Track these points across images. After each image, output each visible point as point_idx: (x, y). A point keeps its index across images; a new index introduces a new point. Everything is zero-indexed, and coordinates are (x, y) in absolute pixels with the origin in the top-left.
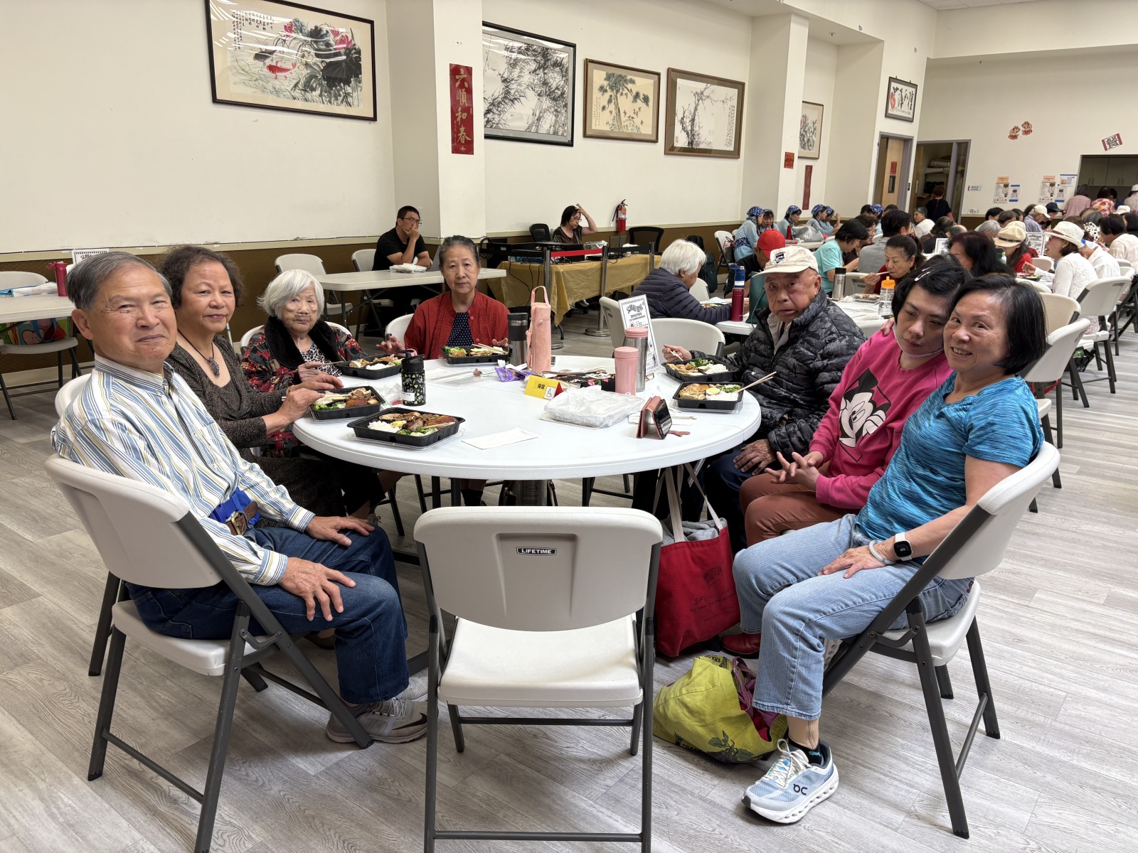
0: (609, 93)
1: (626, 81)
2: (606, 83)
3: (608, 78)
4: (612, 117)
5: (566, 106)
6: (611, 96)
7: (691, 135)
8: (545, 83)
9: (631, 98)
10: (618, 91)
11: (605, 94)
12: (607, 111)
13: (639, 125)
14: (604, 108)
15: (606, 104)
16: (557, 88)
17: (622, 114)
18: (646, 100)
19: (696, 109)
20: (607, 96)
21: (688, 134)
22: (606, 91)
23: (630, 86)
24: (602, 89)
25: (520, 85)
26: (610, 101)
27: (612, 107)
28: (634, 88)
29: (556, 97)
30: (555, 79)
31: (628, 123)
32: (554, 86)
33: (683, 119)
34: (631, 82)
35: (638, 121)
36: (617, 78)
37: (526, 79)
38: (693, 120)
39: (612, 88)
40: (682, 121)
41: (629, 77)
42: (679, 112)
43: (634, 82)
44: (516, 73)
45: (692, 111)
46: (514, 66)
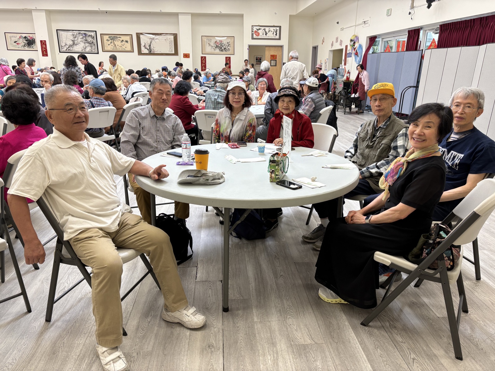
0: (111, 41)
1: (117, 37)
2: (109, 39)
3: (110, 37)
4: (113, 47)
5: (94, 45)
7: (150, 50)
8: (86, 40)
9: (120, 42)
10: (114, 40)
11: (109, 41)
12: (110, 45)
13: (125, 48)
14: (109, 45)
15: (110, 44)
17: (117, 46)
18: (127, 42)
19: (151, 42)
21: (148, 49)
23: (119, 39)
24: (107, 40)
25: (78, 41)
26: (111, 43)
27: (112, 44)
28: (121, 39)
29: (91, 43)
30: (90, 39)
31: (120, 48)
32: (89, 41)
33: (145, 45)
34: (119, 37)
35: (124, 47)
36: (113, 37)
37: (80, 40)
38: (150, 46)
39: (111, 40)
40: (145, 46)
41: (118, 37)
42: (143, 44)
43: (121, 38)
44: (76, 39)
45: (149, 43)
46: (75, 37)
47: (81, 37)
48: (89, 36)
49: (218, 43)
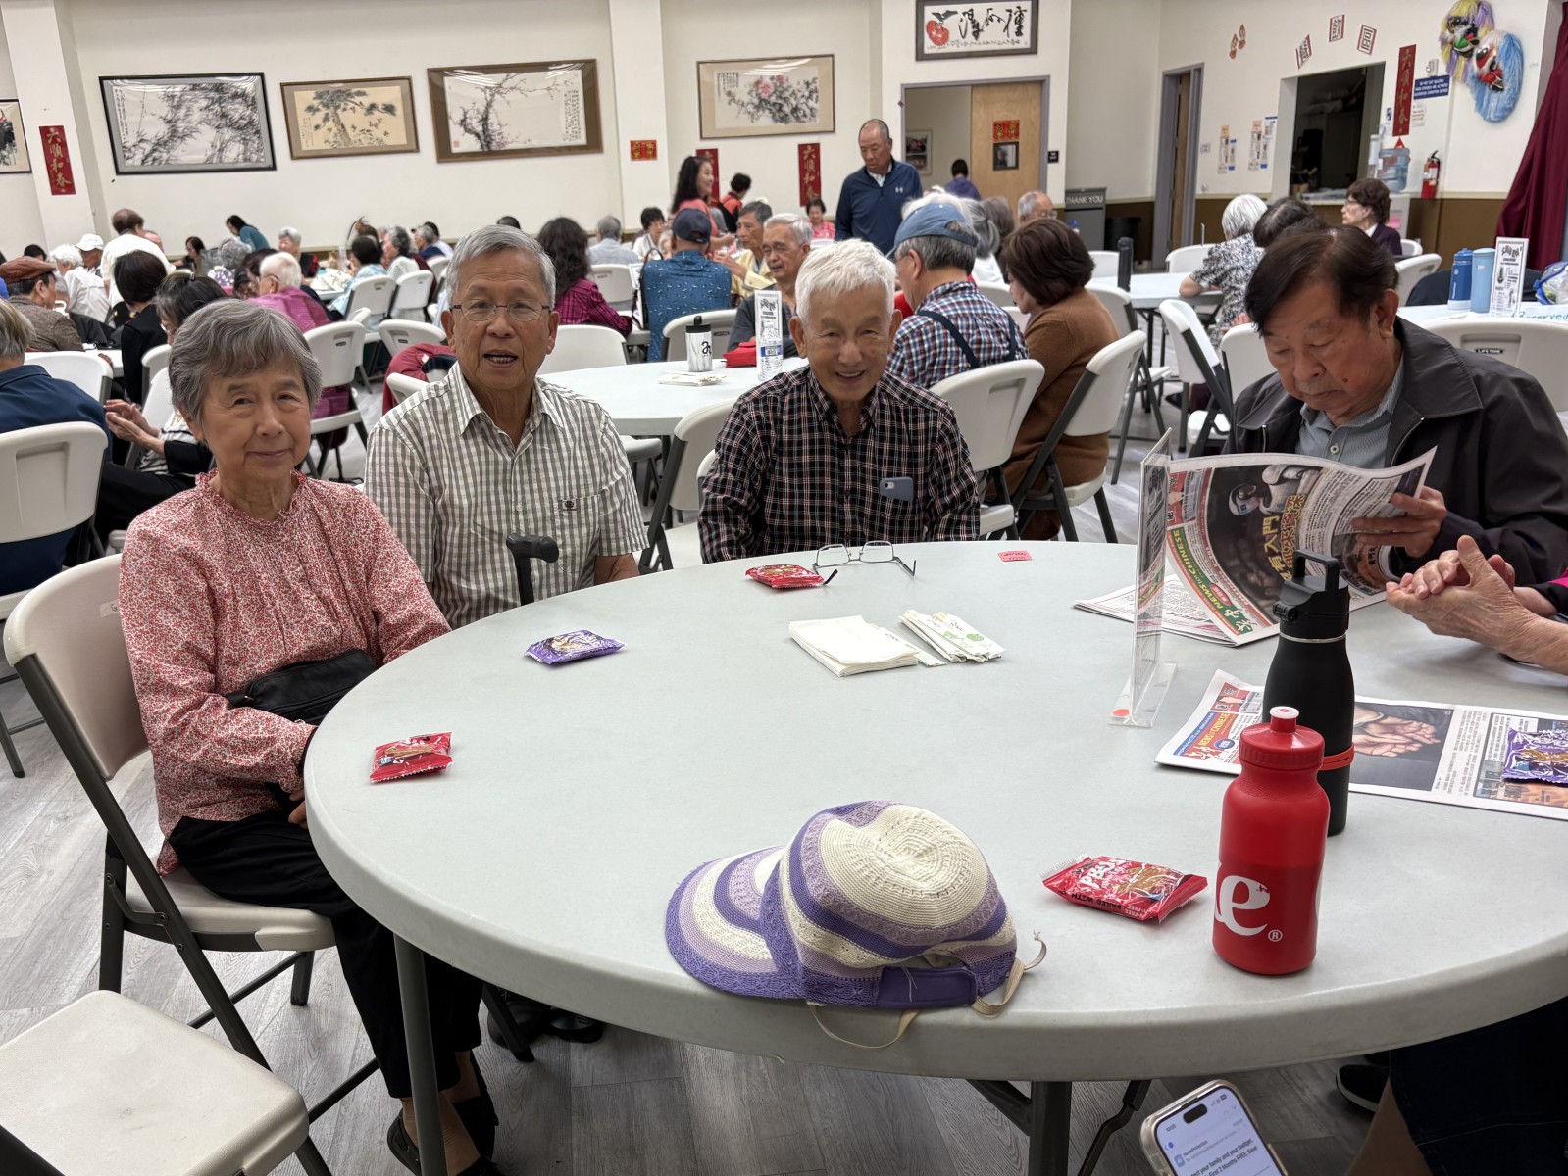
0: (323, 111)
1: (350, 95)
2: (316, 103)
3: (319, 96)
4: (332, 134)
5: (258, 132)
6: (327, 114)
7: (486, 137)
8: (224, 115)
9: (360, 111)
10: (337, 107)
11: (317, 113)
12: (323, 130)
13: (381, 136)
14: (317, 127)
15: (320, 122)
16: (242, 118)
17: (349, 131)
18: (390, 109)
19: (489, 105)
20: (320, 115)
21: (477, 135)
22: (318, 110)
23: (357, 99)
24: (310, 109)
25: (189, 122)
26: (326, 118)
27: (330, 124)
28: (366, 101)
29: (244, 128)
30: (237, 110)
31: (362, 137)
32: (237, 116)
33: (463, 120)
34: (360, 94)
35: (377, 133)
36: (335, 94)
37: (196, 116)
38: (485, 120)
39: (327, 106)
40: (463, 122)
41: (354, 90)
42: (455, 115)
43: (364, 94)
44: (182, 112)
45: (482, 109)
46: (178, 107)
47: (204, 103)
48: (236, 96)
49: (767, 87)
